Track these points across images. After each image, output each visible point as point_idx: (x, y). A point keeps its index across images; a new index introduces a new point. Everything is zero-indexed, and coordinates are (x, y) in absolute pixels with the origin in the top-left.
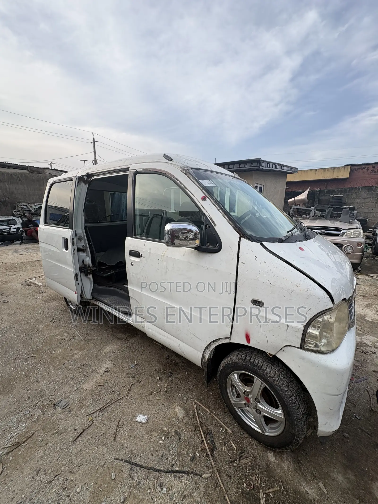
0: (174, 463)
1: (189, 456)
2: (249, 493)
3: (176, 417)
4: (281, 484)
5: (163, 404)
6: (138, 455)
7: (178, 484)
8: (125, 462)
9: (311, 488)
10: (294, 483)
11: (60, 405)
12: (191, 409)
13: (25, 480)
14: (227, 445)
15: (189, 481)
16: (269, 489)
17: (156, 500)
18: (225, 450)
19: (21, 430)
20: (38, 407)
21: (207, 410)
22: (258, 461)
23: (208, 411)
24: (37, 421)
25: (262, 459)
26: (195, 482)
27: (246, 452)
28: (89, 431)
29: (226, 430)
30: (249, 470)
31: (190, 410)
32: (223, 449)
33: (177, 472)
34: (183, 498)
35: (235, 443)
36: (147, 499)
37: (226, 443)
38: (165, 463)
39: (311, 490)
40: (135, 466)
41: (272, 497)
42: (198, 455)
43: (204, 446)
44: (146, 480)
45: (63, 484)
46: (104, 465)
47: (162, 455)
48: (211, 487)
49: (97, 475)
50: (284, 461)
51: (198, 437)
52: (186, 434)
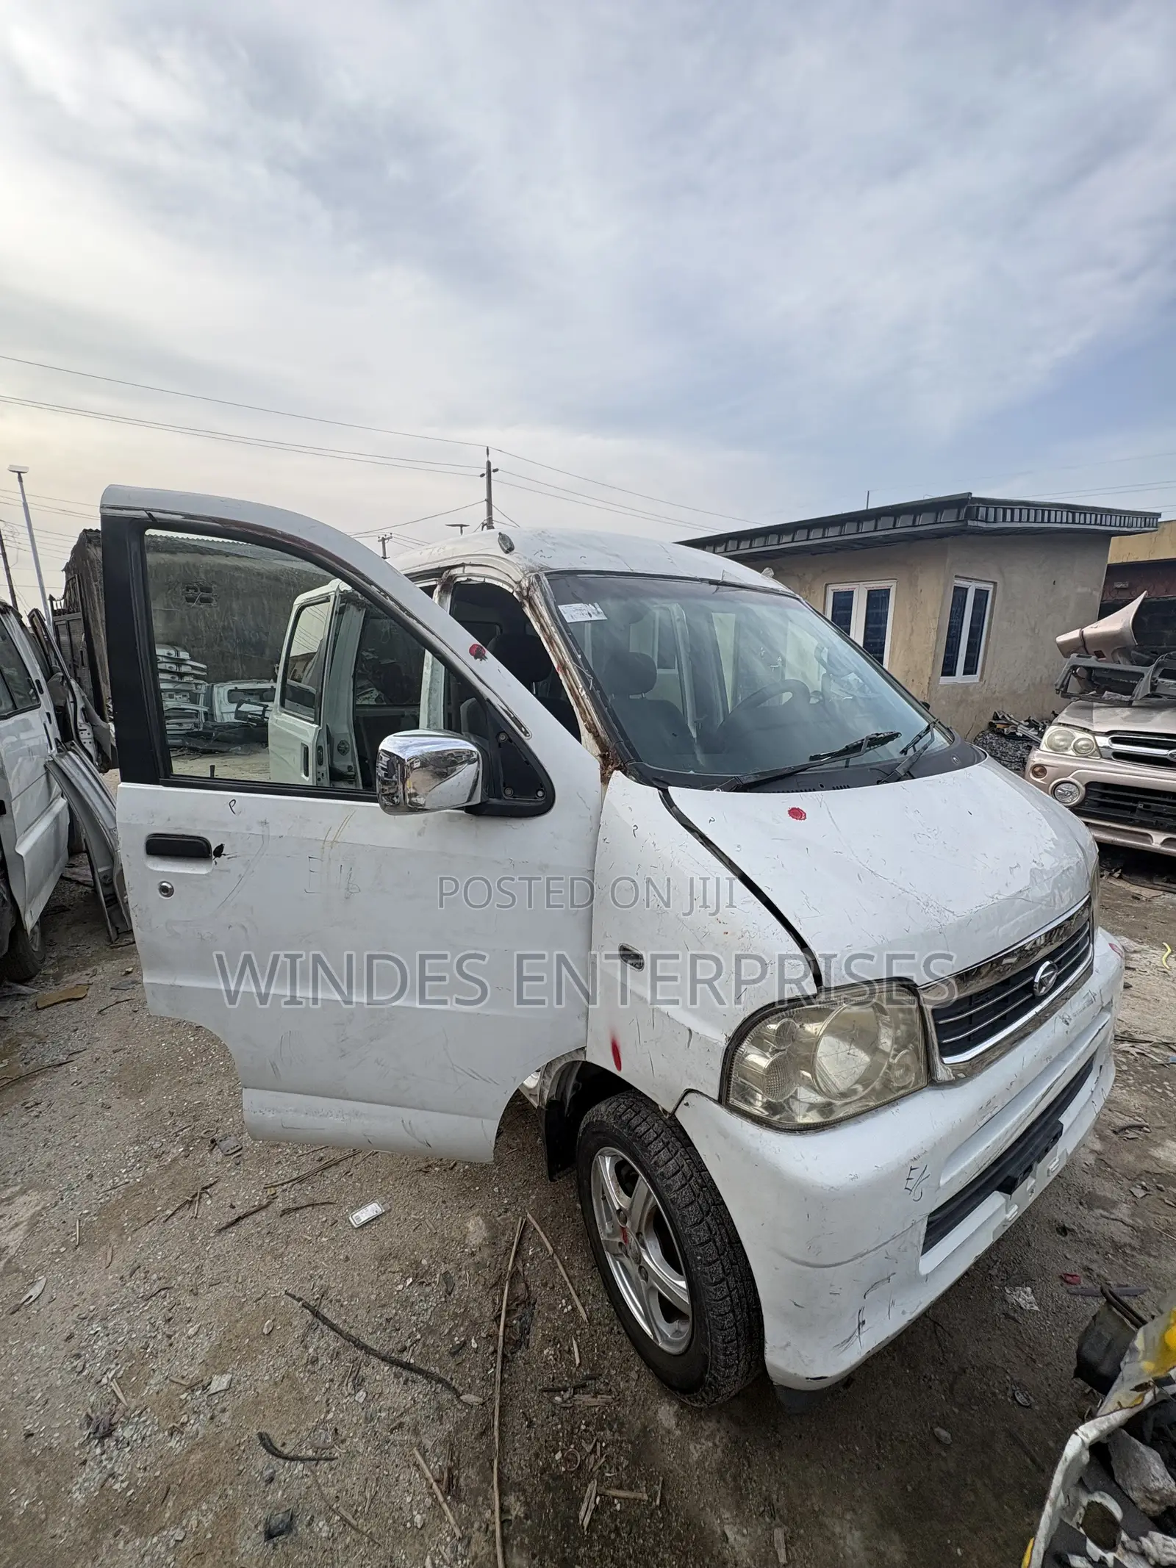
0: (408, 1344)
1: (452, 1341)
2: (560, 1477)
3: (462, 1243)
4: (658, 1488)
5: (444, 1202)
6: (339, 1301)
7: (397, 1395)
8: (303, 1305)
9: (745, 1531)
10: (699, 1500)
11: (223, 1144)
12: (508, 1232)
13: (107, 1279)
14: (559, 1346)
15: (425, 1395)
16: (620, 1487)
17: (334, 1409)
18: (547, 1356)
19: (134, 1178)
20: (182, 1139)
21: (548, 1245)
22: (624, 1411)
23: (550, 1249)
24: (168, 1168)
25: (637, 1411)
26: (439, 1402)
27: (602, 1380)
28: (258, 1217)
29: (574, 1309)
30: (587, 1425)
31: (504, 1234)
32: (545, 1352)
33: (407, 1366)
34: (395, 1428)
35: (584, 1349)
36: (316, 1400)
37: (559, 1342)
38: (390, 1337)
39: (739, 1538)
40: (322, 1321)
41: (616, 1510)
42: (475, 1346)
43: (496, 1329)
44: (332, 1361)
45: (170, 1310)
46: (259, 1299)
47: (391, 1319)
48: (471, 1427)
49: (238, 1316)
50: (700, 1438)
51: (495, 1304)
52: (468, 1287)
